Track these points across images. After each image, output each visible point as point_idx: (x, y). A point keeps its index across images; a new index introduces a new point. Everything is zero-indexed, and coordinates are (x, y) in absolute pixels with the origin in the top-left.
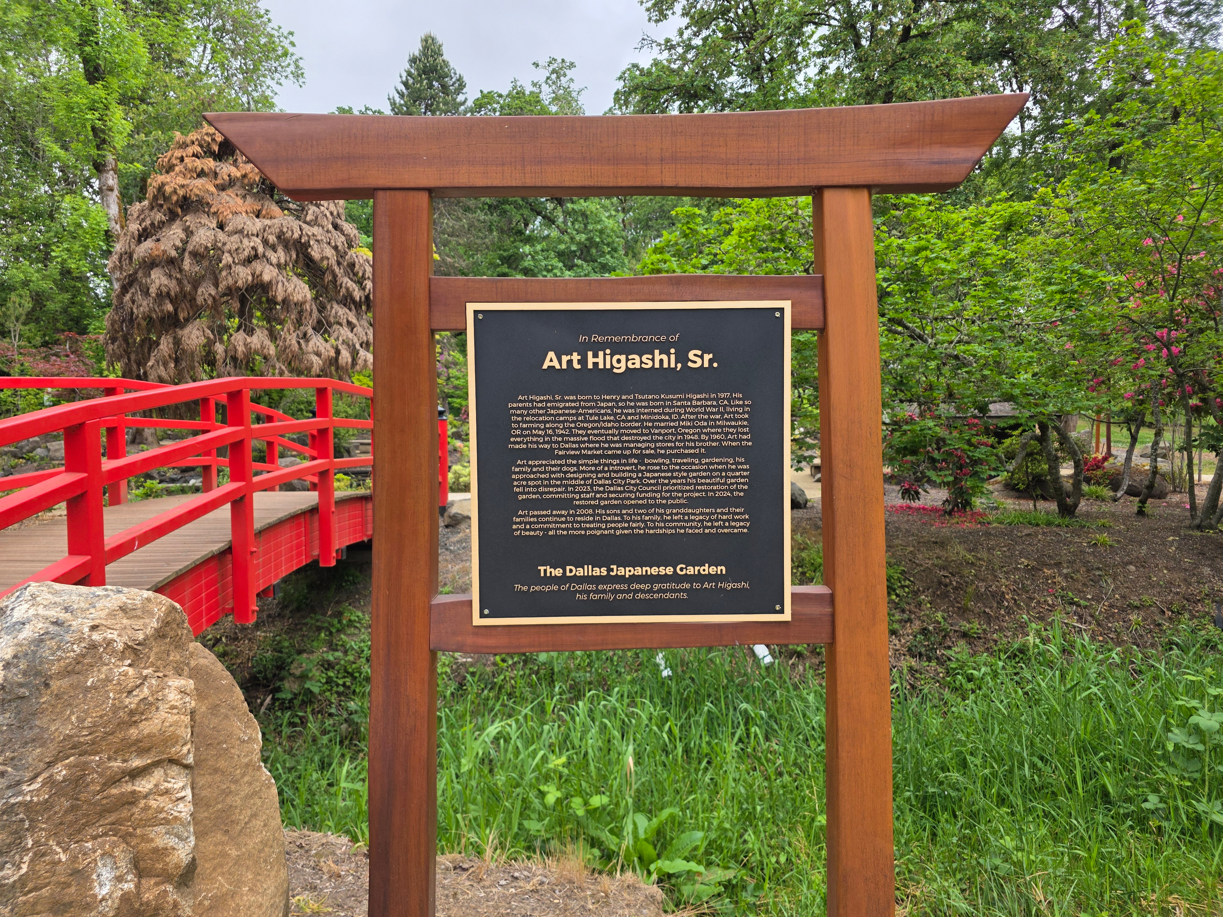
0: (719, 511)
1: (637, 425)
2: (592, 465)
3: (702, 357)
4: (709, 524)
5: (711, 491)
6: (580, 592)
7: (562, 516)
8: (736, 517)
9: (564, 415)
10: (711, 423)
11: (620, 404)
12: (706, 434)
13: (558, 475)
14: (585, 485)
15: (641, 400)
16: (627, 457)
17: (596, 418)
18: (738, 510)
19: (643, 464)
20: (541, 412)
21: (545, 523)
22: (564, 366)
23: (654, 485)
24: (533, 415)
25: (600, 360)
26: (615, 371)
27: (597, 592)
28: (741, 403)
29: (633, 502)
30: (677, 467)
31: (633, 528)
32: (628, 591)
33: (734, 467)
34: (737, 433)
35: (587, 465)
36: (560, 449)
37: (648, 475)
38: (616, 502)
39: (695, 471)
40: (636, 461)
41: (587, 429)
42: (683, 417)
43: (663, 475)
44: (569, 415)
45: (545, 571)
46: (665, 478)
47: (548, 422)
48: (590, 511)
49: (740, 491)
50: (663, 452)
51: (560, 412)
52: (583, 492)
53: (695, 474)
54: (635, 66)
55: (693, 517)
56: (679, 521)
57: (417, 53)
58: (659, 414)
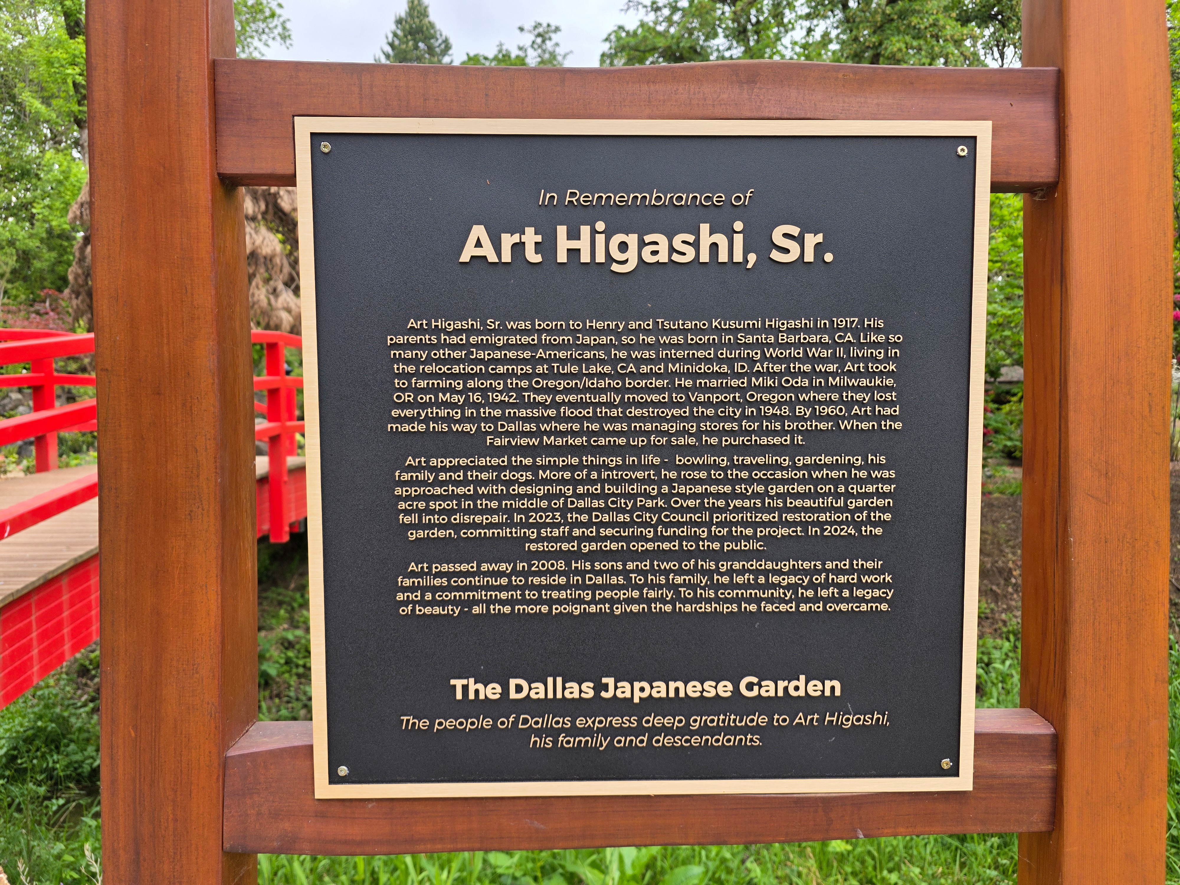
0: (829, 565)
1: (659, 383)
2: (565, 468)
3: (800, 240)
4: (810, 593)
5: (814, 524)
6: (539, 733)
7: (500, 574)
8: (865, 579)
9: (506, 361)
10: (816, 382)
11: (625, 340)
12: (807, 404)
13: (493, 489)
14: (549, 509)
15: (671, 332)
16: (637, 451)
17: (574, 369)
18: (869, 565)
19: (671, 466)
20: (456, 354)
21: (465, 589)
22: (507, 257)
23: (694, 510)
24: (439, 361)
25: (583, 244)
26: (615, 267)
27: (574, 731)
28: (881, 338)
29: (649, 546)
30: (744, 475)
31: (649, 601)
32: (639, 731)
33: (863, 474)
34: (873, 402)
35: (554, 467)
36: (496, 434)
37: (682, 489)
38: (614, 546)
39: (783, 482)
40: (657, 461)
41: (554, 391)
42: (758, 367)
43: (713, 489)
44: (517, 361)
45: (465, 688)
46: (718, 496)
47: (472, 376)
48: (561, 565)
49: (875, 525)
50: (714, 441)
51: (498, 355)
52: (545, 525)
53: (781, 489)
54: (621, 28)
55: (775, 579)
56: (746, 586)
57: (403, 15)
58: (707, 361)
